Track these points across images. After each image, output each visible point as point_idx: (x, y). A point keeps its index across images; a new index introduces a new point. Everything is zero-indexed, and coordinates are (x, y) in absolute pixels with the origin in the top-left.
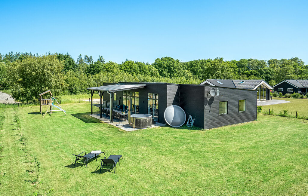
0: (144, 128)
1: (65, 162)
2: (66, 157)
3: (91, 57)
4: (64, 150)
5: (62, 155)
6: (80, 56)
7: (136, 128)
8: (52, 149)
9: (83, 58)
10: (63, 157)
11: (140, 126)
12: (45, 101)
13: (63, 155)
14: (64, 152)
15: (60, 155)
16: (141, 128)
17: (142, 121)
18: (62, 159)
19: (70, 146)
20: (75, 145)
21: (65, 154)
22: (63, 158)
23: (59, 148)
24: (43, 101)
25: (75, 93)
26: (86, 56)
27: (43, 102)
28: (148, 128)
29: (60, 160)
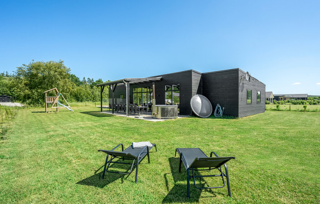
0: (171, 118)
1: (78, 168)
2: (79, 157)
3: (93, 79)
4: (73, 145)
5: (69, 155)
6: (84, 78)
7: (162, 119)
8: (51, 145)
9: (87, 80)
10: (71, 158)
11: (166, 117)
12: (50, 98)
13: (71, 154)
14: (74, 147)
15: (65, 154)
16: (168, 119)
17: (169, 110)
18: (70, 162)
19: (83, 139)
20: (91, 137)
21: (75, 151)
22: (72, 160)
23: (63, 142)
24: (48, 98)
25: (81, 101)
26: (89, 78)
27: (48, 100)
28: (175, 118)
29: (66, 165)
